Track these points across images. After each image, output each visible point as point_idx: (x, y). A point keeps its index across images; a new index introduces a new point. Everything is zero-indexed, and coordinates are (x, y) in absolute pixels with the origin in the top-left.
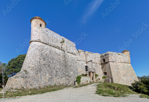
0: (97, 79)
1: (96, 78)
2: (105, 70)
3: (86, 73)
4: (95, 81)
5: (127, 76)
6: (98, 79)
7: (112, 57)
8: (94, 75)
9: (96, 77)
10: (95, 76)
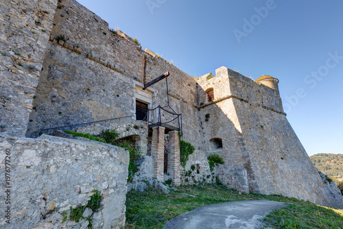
0: (188, 168)
1: (183, 161)
2: (214, 132)
3: (133, 132)
4: (177, 181)
5: (291, 158)
6: (193, 167)
7: (239, 83)
8: (177, 144)
9: (182, 154)
10: (177, 153)
